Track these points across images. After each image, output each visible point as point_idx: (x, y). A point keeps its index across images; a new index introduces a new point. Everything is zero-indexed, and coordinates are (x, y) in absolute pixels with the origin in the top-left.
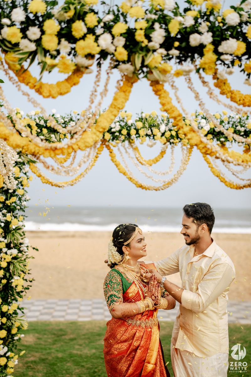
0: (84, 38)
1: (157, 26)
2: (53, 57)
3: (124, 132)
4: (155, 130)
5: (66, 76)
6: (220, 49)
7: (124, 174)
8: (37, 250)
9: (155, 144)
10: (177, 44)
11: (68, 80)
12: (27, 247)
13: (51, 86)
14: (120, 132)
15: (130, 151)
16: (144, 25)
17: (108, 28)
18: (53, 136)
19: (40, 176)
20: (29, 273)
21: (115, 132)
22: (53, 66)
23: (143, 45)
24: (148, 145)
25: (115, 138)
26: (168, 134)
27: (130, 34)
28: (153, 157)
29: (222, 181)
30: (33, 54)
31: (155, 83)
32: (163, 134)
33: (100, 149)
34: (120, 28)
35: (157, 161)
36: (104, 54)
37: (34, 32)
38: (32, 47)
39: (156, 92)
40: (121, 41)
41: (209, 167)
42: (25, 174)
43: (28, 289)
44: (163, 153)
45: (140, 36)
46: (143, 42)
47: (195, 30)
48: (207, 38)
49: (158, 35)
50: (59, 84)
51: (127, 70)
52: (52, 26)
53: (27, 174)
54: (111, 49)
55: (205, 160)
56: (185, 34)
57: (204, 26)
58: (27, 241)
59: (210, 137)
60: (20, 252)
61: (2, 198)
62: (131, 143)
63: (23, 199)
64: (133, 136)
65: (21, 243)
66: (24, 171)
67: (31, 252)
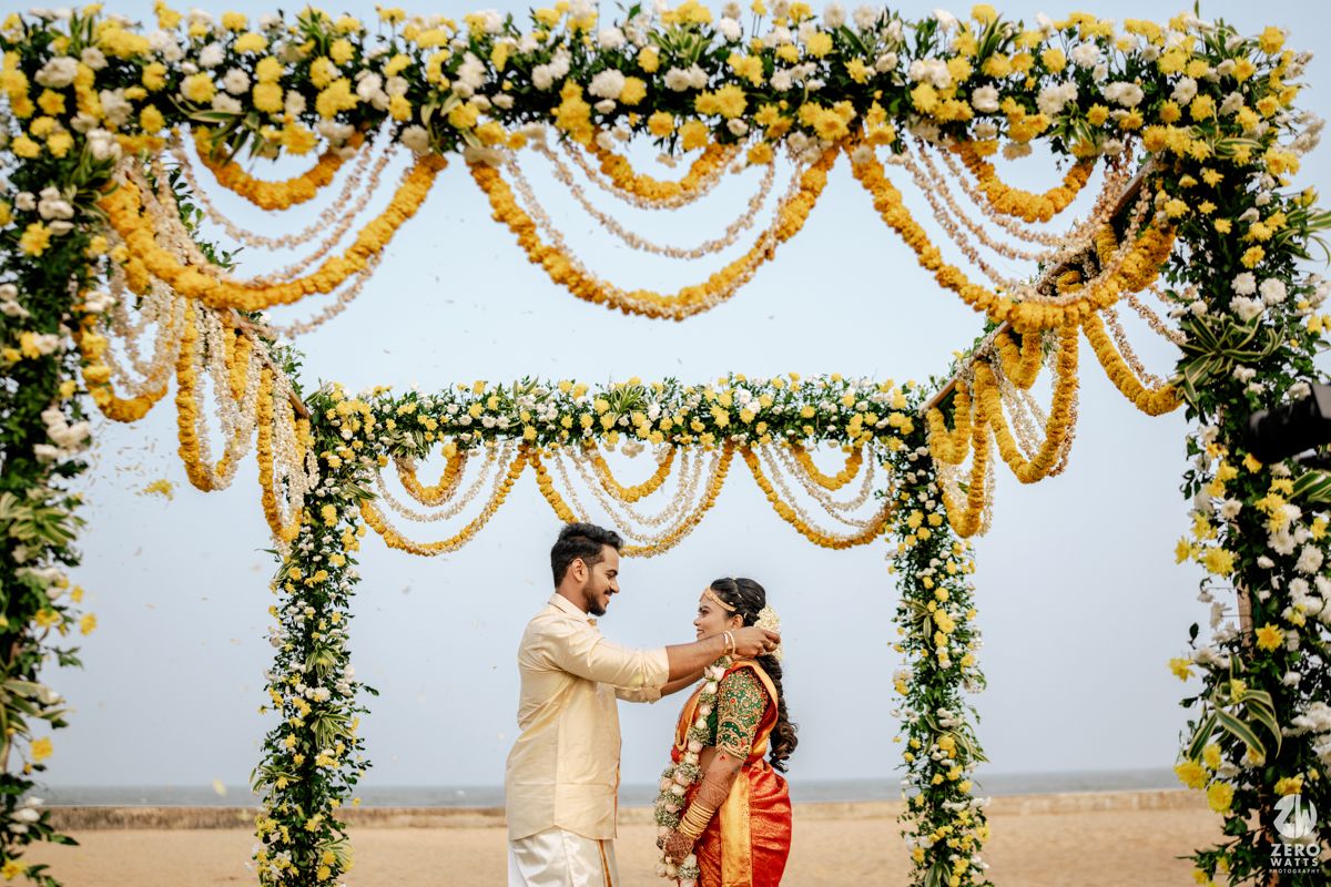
0: (331, 87)
2: (279, 126)
3: (567, 422)
4: (637, 416)
6: (592, 90)
8: (375, 692)
9: (641, 449)
10: (508, 86)
12: (352, 685)
13: (276, 186)
15: (587, 465)
17: (376, 66)
18: (408, 434)
19: (381, 530)
20: (358, 748)
21: (545, 424)
22: (279, 145)
23: (441, 88)
24: (625, 452)
25: (547, 437)
26: (666, 424)
28: (640, 482)
29: (800, 531)
31: (479, 166)
32: (656, 425)
33: (518, 468)
34: (398, 64)
35: (650, 490)
37: (236, 80)
38: (235, 107)
39: (481, 182)
40: (400, 86)
41: (770, 500)
42: (351, 522)
43: (355, 782)
44: (665, 466)
45: (431, 74)
46: (439, 83)
49: (471, 71)
50: (292, 183)
51: (415, 138)
53: (356, 522)
54: (381, 101)
55: (760, 485)
56: (523, 66)
57: (562, 56)
58: (352, 671)
59: (761, 427)
60: (335, 694)
61: (297, 573)
62: (585, 449)
63: (345, 577)
64: (588, 431)
65: (338, 676)
66: (347, 516)
67: (362, 698)
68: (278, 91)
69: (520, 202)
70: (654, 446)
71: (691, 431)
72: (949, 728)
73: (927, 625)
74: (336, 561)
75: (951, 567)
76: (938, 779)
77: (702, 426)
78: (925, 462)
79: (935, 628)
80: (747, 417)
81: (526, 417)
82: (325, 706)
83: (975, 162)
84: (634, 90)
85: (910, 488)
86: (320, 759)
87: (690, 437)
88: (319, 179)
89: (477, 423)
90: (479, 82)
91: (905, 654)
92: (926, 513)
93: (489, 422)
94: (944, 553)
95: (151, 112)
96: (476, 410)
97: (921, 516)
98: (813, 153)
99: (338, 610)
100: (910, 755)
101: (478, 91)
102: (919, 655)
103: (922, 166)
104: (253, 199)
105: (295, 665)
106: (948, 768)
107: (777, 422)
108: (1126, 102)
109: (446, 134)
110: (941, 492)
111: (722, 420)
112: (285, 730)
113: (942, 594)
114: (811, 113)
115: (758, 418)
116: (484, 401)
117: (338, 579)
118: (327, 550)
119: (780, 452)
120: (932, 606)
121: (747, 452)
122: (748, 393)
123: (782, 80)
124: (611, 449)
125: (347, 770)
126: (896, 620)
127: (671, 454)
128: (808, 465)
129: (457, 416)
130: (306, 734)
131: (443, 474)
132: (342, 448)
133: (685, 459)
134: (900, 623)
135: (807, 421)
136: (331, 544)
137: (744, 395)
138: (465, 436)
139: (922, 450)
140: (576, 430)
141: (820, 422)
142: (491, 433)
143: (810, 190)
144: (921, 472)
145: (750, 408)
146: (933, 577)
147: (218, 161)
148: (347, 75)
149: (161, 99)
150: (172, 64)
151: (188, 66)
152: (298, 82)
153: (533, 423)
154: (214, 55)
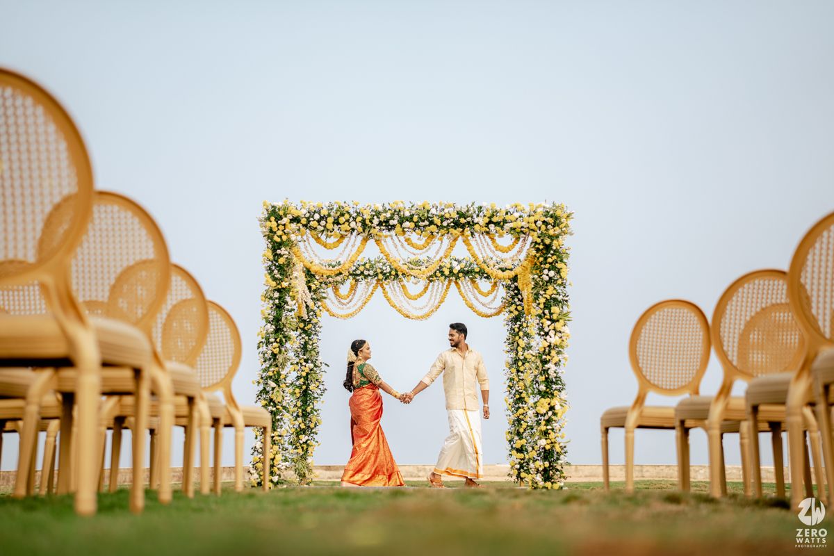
0: (344, 224)
1: (375, 217)
2: (331, 232)
3: (393, 273)
5: (337, 239)
6: (403, 226)
7: (394, 307)
8: (328, 366)
10: (384, 224)
11: (338, 241)
12: (321, 363)
13: (330, 244)
14: (390, 272)
16: (369, 217)
17: (355, 219)
19: (328, 311)
20: (322, 384)
21: (386, 273)
22: (331, 236)
24: (413, 283)
25: (387, 278)
27: (363, 222)
28: (417, 293)
30: (323, 231)
31: (376, 241)
33: (375, 288)
34: (359, 219)
35: (421, 296)
36: (353, 230)
37: (323, 223)
38: (322, 228)
39: (378, 244)
40: (360, 224)
41: (464, 300)
42: (318, 308)
43: (322, 395)
44: (426, 288)
45: (367, 222)
46: (369, 224)
47: (392, 218)
48: (396, 222)
49: (376, 221)
50: (333, 243)
51: (363, 236)
52: (330, 220)
53: (320, 307)
54: (356, 227)
55: (461, 295)
56: (387, 221)
57: (396, 217)
58: (320, 358)
59: (461, 275)
60: (316, 366)
61: (302, 325)
62: (399, 282)
63: (317, 326)
64: (400, 276)
65: (316, 360)
66: (317, 305)
67: (324, 367)
68: (332, 225)
69: (386, 249)
71: (436, 276)
72: (523, 379)
73: (516, 344)
74: (314, 321)
75: (525, 325)
76: (518, 396)
77: (440, 274)
78: (516, 288)
79: (518, 345)
80: (455, 271)
81: (379, 271)
82: (311, 370)
83: (492, 239)
84: (412, 225)
85: (513, 297)
86: (311, 387)
87: (435, 278)
88: (339, 241)
89: (362, 273)
90: (377, 223)
91: (508, 354)
92: (517, 305)
93: (366, 273)
94: (523, 320)
95: (303, 229)
96: (362, 268)
97: (515, 307)
98: (452, 238)
99: (315, 337)
100: (509, 388)
101: (377, 225)
102: (513, 355)
103: (479, 241)
104: (325, 247)
105: (301, 356)
106: (521, 393)
107: (466, 273)
108: (525, 227)
109: (370, 235)
110: (523, 299)
111: (447, 272)
112: (298, 378)
113: (521, 334)
114: (452, 230)
115: (459, 272)
116: (364, 265)
118: (311, 317)
119: (466, 283)
120: (517, 338)
121: (456, 283)
122: (456, 263)
123: (445, 224)
124: (408, 282)
125: (319, 392)
126: (505, 342)
127: (429, 285)
128: (477, 288)
129: (355, 271)
130: (306, 378)
131: (349, 290)
132: (316, 282)
133: (433, 285)
134: (507, 344)
135: (477, 273)
136: (312, 315)
137: (455, 263)
138: (358, 278)
139: (515, 284)
140: (397, 275)
141: (481, 273)
142: (366, 277)
143: (452, 247)
144: (516, 292)
145: (457, 269)
146: (519, 328)
147: (318, 239)
148: (348, 221)
149: (305, 226)
150: (308, 218)
151: (311, 219)
152: (336, 222)
153: (381, 273)
154: (317, 216)
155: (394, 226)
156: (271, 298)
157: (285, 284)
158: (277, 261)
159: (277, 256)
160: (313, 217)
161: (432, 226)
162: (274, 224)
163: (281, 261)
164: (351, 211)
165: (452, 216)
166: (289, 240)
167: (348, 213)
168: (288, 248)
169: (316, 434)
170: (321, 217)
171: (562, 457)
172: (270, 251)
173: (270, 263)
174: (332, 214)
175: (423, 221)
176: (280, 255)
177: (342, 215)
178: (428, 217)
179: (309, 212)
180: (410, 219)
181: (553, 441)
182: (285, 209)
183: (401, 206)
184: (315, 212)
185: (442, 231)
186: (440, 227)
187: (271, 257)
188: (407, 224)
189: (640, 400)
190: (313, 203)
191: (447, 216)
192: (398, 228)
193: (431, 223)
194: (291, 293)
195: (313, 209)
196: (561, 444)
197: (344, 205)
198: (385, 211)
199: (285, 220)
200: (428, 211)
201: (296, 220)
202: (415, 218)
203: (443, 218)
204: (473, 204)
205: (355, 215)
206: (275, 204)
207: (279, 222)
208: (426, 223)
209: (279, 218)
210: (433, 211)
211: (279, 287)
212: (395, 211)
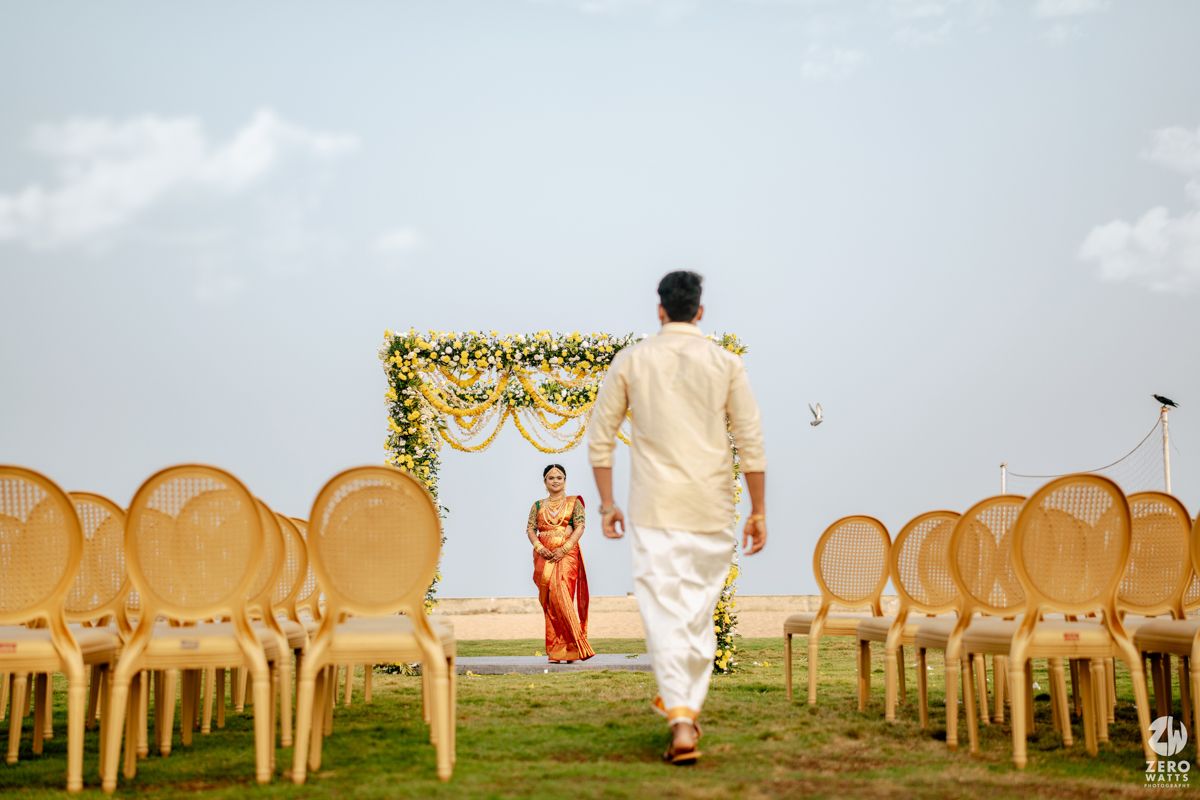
0: (481, 358)
1: (517, 351)
2: (466, 367)
3: (528, 398)
4: (557, 395)
6: (550, 362)
7: (528, 438)
8: (448, 510)
9: (558, 408)
10: (528, 359)
12: (440, 507)
14: (524, 397)
15: (535, 415)
16: (511, 351)
17: (493, 353)
19: (450, 441)
21: (518, 398)
22: (466, 372)
25: (519, 404)
26: (569, 399)
27: (504, 356)
28: (557, 421)
30: (455, 367)
31: (519, 377)
32: (565, 399)
33: (506, 415)
34: (499, 353)
35: (561, 424)
36: (492, 365)
37: (456, 358)
38: (455, 364)
40: (500, 359)
45: (508, 357)
47: (537, 352)
48: (541, 357)
49: (518, 355)
52: (465, 354)
54: (495, 363)
56: (531, 356)
57: (542, 351)
58: (439, 501)
62: (535, 408)
63: (435, 462)
67: (443, 512)
68: (467, 360)
70: (563, 408)
71: (579, 402)
77: (584, 400)
81: (510, 395)
84: (561, 360)
87: (578, 404)
88: (475, 378)
90: (520, 358)
95: (432, 365)
99: (433, 476)
101: (520, 361)
109: (511, 371)
117: (432, 463)
127: (571, 410)
133: (576, 414)
140: (532, 400)
147: (450, 376)
148: (485, 355)
149: (435, 361)
150: (438, 352)
151: (443, 353)
152: (472, 357)
153: (514, 397)
154: (449, 350)
155: (539, 362)
156: (396, 446)
157: (412, 430)
158: (402, 402)
159: (402, 397)
160: (444, 351)
161: (584, 362)
162: (398, 359)
163: (408, 403)
164: (489, 342)
165: (608, 350)
166: (416, 377)
167: (486, 346)
168: (415, 388)
169: (435, 592)
170: (454, 351)
171: (731, 629)
172: (394, 390)
173: (394, 404)
174: (466, 347)
175: (574, 356)
176: (408, 397)
177: (479, 348)
178: (579, 351)
179: (439, 344)
180: (559, 354)
181: (722, 611)
182: (412, 341)
183: (547, 338)
184: (447, 345)
185: (595, 368)
186: (593, 364)
187: (396, 398)
188: (554, 360)
189: (823, 612)
190: (444, 335)
191: (602, 350)
192: (545, 364)
193: (583, 358)
194: (419, 441)
195: (444, 341)
196: (731, 615)
197: (481, 336)
198: (529, 343)
199: (412, 355)
200: (579, 344)
201: (424, 354)
202: (565, 353)
203: (596, 353)
204: (631, 335)
205: (493, 348)
206: (398, 334)
207: (405, 357)
208: (577, 358)
209: (404, 352)
210: (585, 344)
211: (406, 433)
212: (540, 343)
